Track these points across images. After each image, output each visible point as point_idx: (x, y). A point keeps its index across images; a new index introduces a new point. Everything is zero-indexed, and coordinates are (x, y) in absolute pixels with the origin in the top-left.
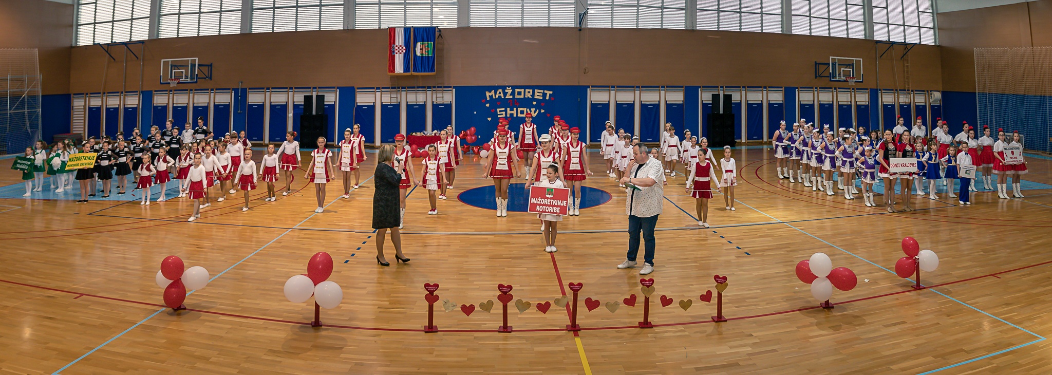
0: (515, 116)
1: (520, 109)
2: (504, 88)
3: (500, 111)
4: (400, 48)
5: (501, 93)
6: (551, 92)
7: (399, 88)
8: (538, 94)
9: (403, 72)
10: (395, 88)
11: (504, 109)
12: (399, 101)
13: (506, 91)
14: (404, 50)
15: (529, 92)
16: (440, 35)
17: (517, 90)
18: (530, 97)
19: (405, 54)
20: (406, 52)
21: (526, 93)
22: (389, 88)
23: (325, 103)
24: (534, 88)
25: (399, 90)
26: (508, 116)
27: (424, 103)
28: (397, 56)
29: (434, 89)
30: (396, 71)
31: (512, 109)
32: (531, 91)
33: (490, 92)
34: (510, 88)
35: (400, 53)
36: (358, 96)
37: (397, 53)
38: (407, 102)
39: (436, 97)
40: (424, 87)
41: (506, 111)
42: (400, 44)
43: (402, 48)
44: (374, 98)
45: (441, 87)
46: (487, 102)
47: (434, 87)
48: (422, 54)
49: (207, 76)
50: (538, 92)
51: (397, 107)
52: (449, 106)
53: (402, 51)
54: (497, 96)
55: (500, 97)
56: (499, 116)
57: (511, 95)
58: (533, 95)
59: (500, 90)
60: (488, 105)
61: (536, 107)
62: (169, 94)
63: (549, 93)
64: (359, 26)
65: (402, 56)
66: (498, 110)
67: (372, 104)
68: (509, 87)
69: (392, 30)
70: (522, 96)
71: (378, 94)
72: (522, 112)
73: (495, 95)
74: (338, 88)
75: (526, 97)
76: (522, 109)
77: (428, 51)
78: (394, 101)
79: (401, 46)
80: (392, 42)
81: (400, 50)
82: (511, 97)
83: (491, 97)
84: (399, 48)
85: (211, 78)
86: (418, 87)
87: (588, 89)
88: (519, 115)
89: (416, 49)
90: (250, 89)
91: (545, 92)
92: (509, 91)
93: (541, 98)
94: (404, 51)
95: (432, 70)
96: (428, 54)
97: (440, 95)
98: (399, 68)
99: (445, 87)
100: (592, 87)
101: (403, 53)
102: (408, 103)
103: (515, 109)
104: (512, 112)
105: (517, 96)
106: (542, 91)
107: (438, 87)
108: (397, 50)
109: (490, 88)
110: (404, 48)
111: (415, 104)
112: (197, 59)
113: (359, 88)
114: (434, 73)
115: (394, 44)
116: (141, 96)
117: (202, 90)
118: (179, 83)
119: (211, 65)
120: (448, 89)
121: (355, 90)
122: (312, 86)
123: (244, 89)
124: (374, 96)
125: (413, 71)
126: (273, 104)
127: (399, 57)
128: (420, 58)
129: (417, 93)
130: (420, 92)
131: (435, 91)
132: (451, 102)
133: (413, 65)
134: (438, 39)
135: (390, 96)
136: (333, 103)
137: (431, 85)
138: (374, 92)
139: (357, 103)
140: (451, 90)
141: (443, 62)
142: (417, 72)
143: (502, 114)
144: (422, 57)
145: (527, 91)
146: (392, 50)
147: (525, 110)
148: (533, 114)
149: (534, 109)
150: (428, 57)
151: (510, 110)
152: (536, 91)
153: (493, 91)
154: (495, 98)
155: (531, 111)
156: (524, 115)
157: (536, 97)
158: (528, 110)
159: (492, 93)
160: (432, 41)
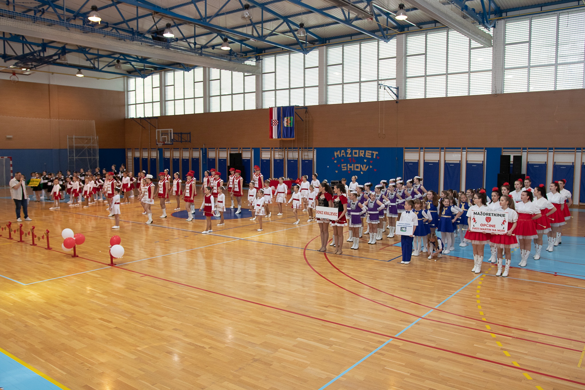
3: (343, 166)
4: (276, 121)
6: (377, 153)
8: (369, 154)
9: (277, 138)
10: (281, 148)
12: (284, 157)
13: (347, 151)
15: (362, 152)
16: (306, 111)
18: (363, 156)
20: (279, 124)
22: (277, 148)
23: (243, 158)
24: (365, 149)
25: (283, 149)
26: (348, 170)
27: (297, 159)
28: (273, 126)
31: (351, 165)
32: (363, 151)
35: (276, 125)
37: (274, 125)
38: (288, 158)
39: (304, 155)
40: (297, 148)
41: (347, 166)
44: (270, 155)
45: (307, 148)
46: (335, 159)
47: (303, 148)
48: (287, 125)
49: (187, 140)
50: (368, 153)
51: (282, 161)
52: (311, 162)
56: (343, 170)
58: (365, 155)
59: (343, 151)
60: (335, 162)
61: (368, 164)
62: (171, 151)
63: (375, 153)
65: (277, 126)
66: (342, 165)
67: (269, 159)
68: (349, 148)
69: (271, 109)
70: (357, 156)
71: (272, 152)
72: (357, 167)
73: (340, 154)
74: (253, 148)
76: (357, 165)
78: (281, 157)
79: (276, 120)
82: (350, 156)
83: (338, 155)
85: (190, 141)
86: (294, 148)
87: (405, 150)
89: (284, 122)
90: (209, 148)
91: (373, 152)
92: (349, 151)
93: (370, 157)
94: (278, 124)
95: (293, 137)
96: (290, 125)
97: (306, 154)
98: (275, 136)
99: (309, 148)
100: (408, 148)
103: (353, 165)
104: (351, 167)
106: (371, 152)
107: (305, 148)
108: (274, 123)
109: (337, 149)
110: (278, 121)
111: (292, 159)
112: (172, 130)
113: (262, 148)
114: (294, 138)
115: (272, 119)
116: (158, 152)
117: (186, 149)
118: (164, 144)
119: (190, 133)
120: (312, 149)
121: (261, 149)
122: (239, 147)
123: (206, 149)
124: (270, 153)
125: (283, 138)
126: (220, 158)
127: (275, 128)
128: (286, 128)
129: (293, 151)
130: (295, 151)
131: (303, 150)
132: (312, 158)
133: (283, 133)
134: (305, 114)
135: (279, 153)
136: (250, 159)
137: (301, 147)
138: (270, 150)
139: (261, 158)
140: (312, 151)
141: (308, 131)
142: (285, 138)
143: (345, 168)
144: (287, 127)
145: (361, 151)
146: (271, 123)
147: (359, 165)
148: (365, 168)
149: (365, 165)
150: (290, 127)
151: (350, 166)
152: (367, 151)
153: (339, 151)
154: (340, 157)
155: (363, 167)
156: (359, 170)
157: (367, 156)
158: (361, 166)
159: (338, 153)
160: (293, 117)
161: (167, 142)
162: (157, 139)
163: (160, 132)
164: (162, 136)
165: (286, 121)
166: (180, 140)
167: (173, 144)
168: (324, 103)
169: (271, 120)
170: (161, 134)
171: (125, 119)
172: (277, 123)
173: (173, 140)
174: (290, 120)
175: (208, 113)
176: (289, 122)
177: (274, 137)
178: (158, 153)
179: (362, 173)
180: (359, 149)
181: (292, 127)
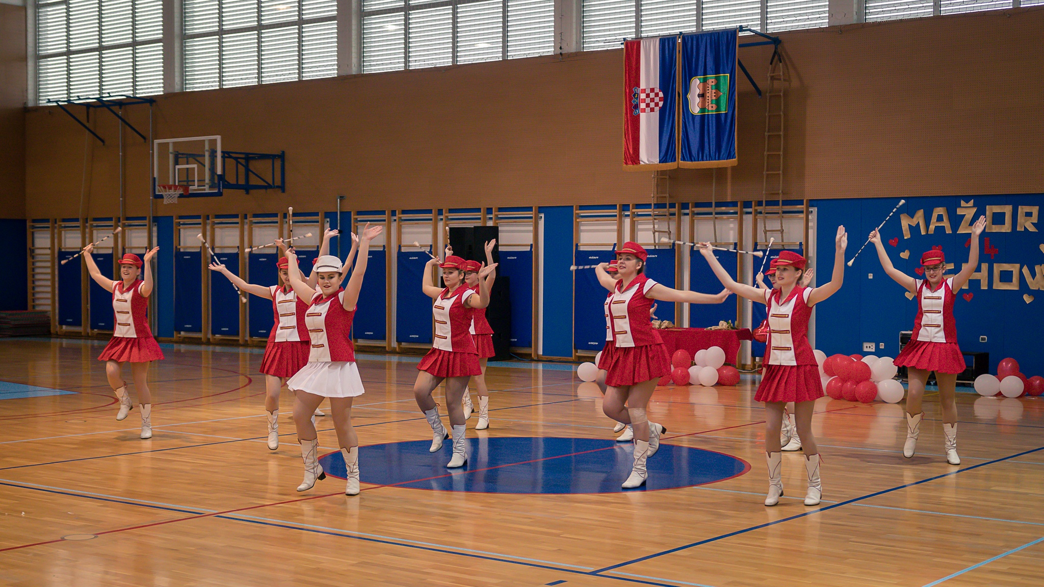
0: (984, 287)
1: (999, 268)
2: (952, 203)
4: (652, 95)
5: (945, 218)
7: (672, 206)
10: (662, 206)
12: (674, 240)
13: (960, 212)
14: (660, 99)
15: (1029, 214)
16: (775, 53)
17: (991, 210)
18: (1032, 229)
19: (662, 111)
20: (665, 106)
21: (1021, 219)
22: (648, 206)
23: (504, 247)
25: (672, 210)
26: (965, 286)
28: (643, 116)
29: (759, 209)
30: (641, 159)
32: (1035, 210)
33: (912, 217)
34: (971, 203)
35: (652, 110)
36: (579, 228)
37: (644, 111)
39: (766, 232)
40: (734, 204)
42: (652, 86)
43: (657, 95)
44: (616, 234)
45: (776, 203)
46: (905, 245)
47: (760, 203)
48: (703, 109)
49: (271, 183)
51: (668, 256)
53: (657, 104)
54: (932, 227)
55: (940, 230)
60: (905, 255)
62: (205, 224)
65: (655, 116)
67: (610, 249)
68: (967, 198)
69: (632, 49)
70: (1006, 228)
71: (626, 223)
72: (1006, 277)
73: (927, 224)
74: (542, 210)
75: (1020, 229)
76: (1006, 267)
77: (718, 100)
79: (652, 90)
83: (914, 229)
84: (648, 96)
85: (282, 188)
86: (719, 204)
88: (999, 286)
89: (689, 96)
90: (359, 213)
92: (967, 211)
94: (661, 104)
95: (730, 156)
96: (718, 109)
97: (773, 224)
98: (648, 153)
99: (786, 203)
101: (657, 109)
103: (985, 266)
104: (976, 276)
107: (769, 203)
108: (644, 101)
109: (910, 205)
110: (661, 95)
112: (218, 138)
113: (582, 208)
114: (733, 162)
115: (638, 85)
116: (155, 229)
117: (267, 216)
118: (186, 195)
119: (282, 156)
120: (799, 207)
121: (576, 212)
122: (483, 206)
123: (346, 216)
124: (615, 227)
125: (684, 159)
126: (403, 250)
127: (648, 120)
128: (697, 121)
129: (716, 218)
130: (725, 216)
131: (761, 213)
132: (801, 244)
133: (683, 140)
134: (771, 64)
135: (654, 227)
136: (528, 249)
137: (753, 197)
138: (615, 216)
139: (577, 245)
140: (802, 212)
141: (781, 133)
142: (692, 161)
144: (703, 117)
145: (1023, 210)
146: (634, 101)
147: (1014, 268)
148: (1040, 281)
150: (718, 116)
153: (920, 214)
154: (927, 235)
155: (1033, 275)
156: (1014, 286)
158: (1025, 270)
159: (919, 218)
160: (728, 75)
161: (196, 187)
162: (156, 175)
163: (171, 150)
164: (176, 162)
165: (698, 91)
166: (242, 181)
167: (220, 194)
168: (854, 19)
169: (631, 91)
170: (171, 157)
171: (26, 110)
172: (657, 100)
173: (221, 177)
174: (717, 87)
175: (355, 76)
176: (711, 94)
177: (644, 157)
178: (155, 234)
179: (1027, 299)
180: (1017, 200)
181: (726, 114)
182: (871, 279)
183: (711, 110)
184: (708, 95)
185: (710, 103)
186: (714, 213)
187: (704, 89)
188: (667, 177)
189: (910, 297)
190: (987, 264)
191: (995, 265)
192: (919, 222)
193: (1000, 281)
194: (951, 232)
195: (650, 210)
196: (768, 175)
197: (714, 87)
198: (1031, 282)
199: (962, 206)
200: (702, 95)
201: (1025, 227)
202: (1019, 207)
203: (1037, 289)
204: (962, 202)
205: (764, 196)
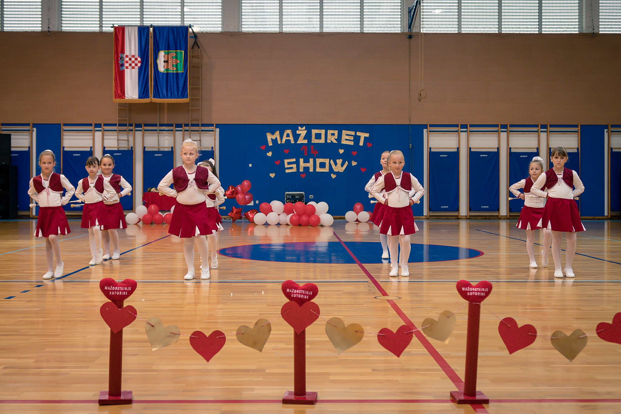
0: (311, 170)
1: (319, 161)
2: (294, 127)
3: (289, 163)
4: (133, 59)
5: (291, 135)
6: (367, 135)
7: (131, 125)
8: (347, 137)
9: (138, 98)
10: (125, 125)
11: (294, 160)
12: (131, 145)
13: (298, 132)
14: (139, 62)
15: (333, 134)
16: (195, 42)
17: (314, 132)
18: (335, 142)
19: (140, 69)
20: (141, 65)
21: (329, 136)
22: (115, 125)
23: (12, 149)
24: (340, 128)
25: (131, 128)
26: (301, 170)
27: (170, 150)
28: (127, 71)
29: (187, 128)
30: (126, 95)
31: (306, 161)
32: (336, 132)
33: (273, 134)
34: (304, 128)
35: (133, 68)
36: (64, 137)
37: (127, 68)
38: (144, 148)
40: (171, 125)
41: (297, 163)
42: (133, 54)
43: (136, 59)
44: (92, 141)
45: (197, 125)
46: (269, 149)
47: (187, 125)
48: (167, 69)
50: (346, 135)
53: (136, 65)
54: (284, 140)
55: (288, 141)
56: (287, 171)
57: (305, 139)
58: (339, 139)
59: (289, 131)
60: (270, 154)
61: (345, 157)
63: (363, 135)
64: (68, 26)
65: (136, 71)
66: (286, 161)
67: (89, 149)
68: (302, 126)
69: (120, 31)
70: (322, 141)
71: (98, 135)
72: (322, 165)
73: (281, 138)
74: (34, 125)
75: (329, 141)
76: (322, 160)
77: (177, 65)
78: (124, 146)
79: (133, 56)
80: (119, 51)
81: (133, 62)
82: (306, 142)
83: (274, 141)
84: (130, 59)
86: (161, 125)
87: (425, 130)
88: (318, 170)
89: (158, 61)
91: (358, 134)
92: (302, 132)
93: (352, 143)
94: (139, 65)
95: (184, 97)
96: (177, 70)
97: (195, 137)
98: (131, 93)
99: (203, 125)
100: (431, 126)
101: (137, 67)
102: (146, 150)
103: (311, 160)
104: (307, 165)
105: (314, 141)
106: (353, 133)
107: (193, 125)
108: (127, 62)
109: (272, 128)
110: (139, 59)
111: (157, 150)
113: (65, 125)
114: (187, 100)
115: (123, 52)
120: (211, 128)
121: (62, 127)
124: (92, 137)
125: (154, 97)
127: (131, 73)
128: (164, 76)
129: (159, 133)
130: (165, 132)
131: (188, 131)
132: (212, 148)
133: (154, 86)
134: (192, 48)
135: (118, 138)
136: (27, 149)
137: (182, 122)
138: (92, 130)
139: (64, 148)
140: (213, 131)
141: (200, 87)
142: (160, 98)
143: (292, 168)
144: (167, 74)
145: (330, 132)
146: (120, 62)
147: (327, 161)
148: (339, 167)
149: (341, 160)
150: (177, 74)
151: (304, 162)
152: (344, 132)
153: (278, 132)
154: (281, 144)
155: (336, 164)
156: (326, 170)
157: (344, 142)
158: (332, 162)
159: (277, 135)
160: (183, 51)
165: (163, 59)
172: (137, 62)
174: (177, 58)
176: (172, 61)
177: (128, 95)
179: (333, 176)
180: (327, 127)
181: (182, 73)
182: (250, 167)
183: (172, 70)
184: (170, 61)
185: (171, 66)
186: (158, 130)
187: (168, 59)
188: (128, 108)
189: (273, 176)
190: (313, 159)
191: (317, 159)
192: (276, 137)
193: (320, 168)
194: (294, 143)
195: (116, 127)
196: (192, 109)
197: (174, 57)
198: (335, 168)
199: (299, 129)
200: (166, 62)
201: (331, 141)
202: (328, 131)
203: (338, 171)
204: (299, 127)
205: (190, 121)
